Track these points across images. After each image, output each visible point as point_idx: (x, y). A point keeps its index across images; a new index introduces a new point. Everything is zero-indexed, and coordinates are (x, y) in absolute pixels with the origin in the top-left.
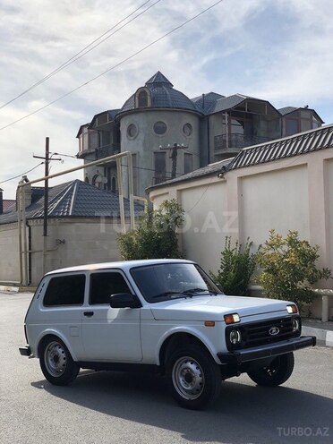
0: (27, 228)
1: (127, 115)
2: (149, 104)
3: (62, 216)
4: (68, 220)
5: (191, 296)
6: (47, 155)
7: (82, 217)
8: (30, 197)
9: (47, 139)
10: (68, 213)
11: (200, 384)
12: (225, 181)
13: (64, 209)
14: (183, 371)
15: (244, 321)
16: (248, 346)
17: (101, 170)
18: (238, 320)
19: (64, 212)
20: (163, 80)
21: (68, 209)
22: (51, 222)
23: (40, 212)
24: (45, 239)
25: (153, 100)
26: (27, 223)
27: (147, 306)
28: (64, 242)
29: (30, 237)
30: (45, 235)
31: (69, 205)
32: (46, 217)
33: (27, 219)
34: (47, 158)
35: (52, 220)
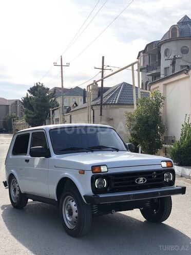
0: (92, 111)
1: (164, 43)
2: (178, 35)
3: (112, 104)
4: (115, 106)
5: (92, 151)
6: (103, 67)
7: (123, 104)
8: (97, 93)
9: (103, 57)
10: (115, 102)
11: (76, 217)
12: (189, 77)
13: (113, 99)
14: (67, 207)
15: (111, 171)
16: (112, 191)
17: (150, 78)
18: (106, 170)
19: (113, 102)
20: (188, 20)
21: (116, 99)
22: (104, 107)
23: (99, 101)
24: (101, 118)
25: (180, 33)
26: (92, 108)
27: (54, 156)
28: (112, 119)
29: (94, 116)
30: (101, 115)
31: (117, 97)
32: (101, 105)
33: (92, 106)
34: (103, 69)
35: (105, 106)
